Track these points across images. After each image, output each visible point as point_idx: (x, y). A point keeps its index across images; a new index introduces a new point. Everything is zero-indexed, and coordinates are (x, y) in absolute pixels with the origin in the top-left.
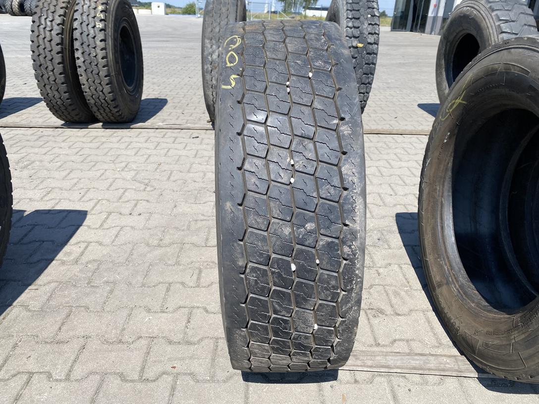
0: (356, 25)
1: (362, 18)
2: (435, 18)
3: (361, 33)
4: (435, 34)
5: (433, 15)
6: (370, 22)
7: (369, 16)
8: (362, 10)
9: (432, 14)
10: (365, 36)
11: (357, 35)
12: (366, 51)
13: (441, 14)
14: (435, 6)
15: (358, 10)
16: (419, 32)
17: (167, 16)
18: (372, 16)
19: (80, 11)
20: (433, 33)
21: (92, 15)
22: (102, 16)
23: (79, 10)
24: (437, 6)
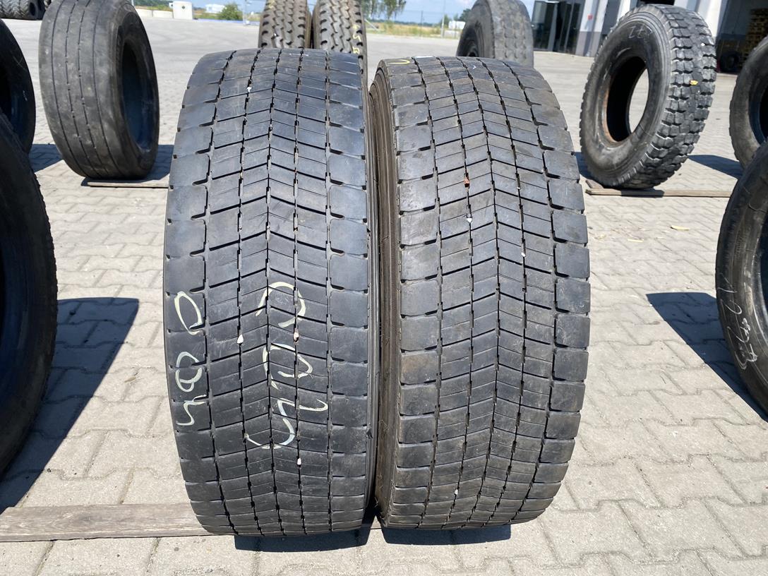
0: (689, 56)
1: (695, 48)
2: (590, 35)
3: (695, 67)
4: (590, 56)
5: (587, 30)
6: (704, 53)
7: (703, 45)
8: (693, 37)
9: (586, 28)
10: (700, 70)
11: (690, 70)
12: (701, 91)
13: (599, 28)
14: (590, 18)
15: (688, 37)
16: (567, 52)
17: (195, 21)
18: (706, 45)
19: (330, 30)
20: (588, 55)
21: (347, 36)
22: (359, 38)
23: (328, 29)
24: (593, 18)
